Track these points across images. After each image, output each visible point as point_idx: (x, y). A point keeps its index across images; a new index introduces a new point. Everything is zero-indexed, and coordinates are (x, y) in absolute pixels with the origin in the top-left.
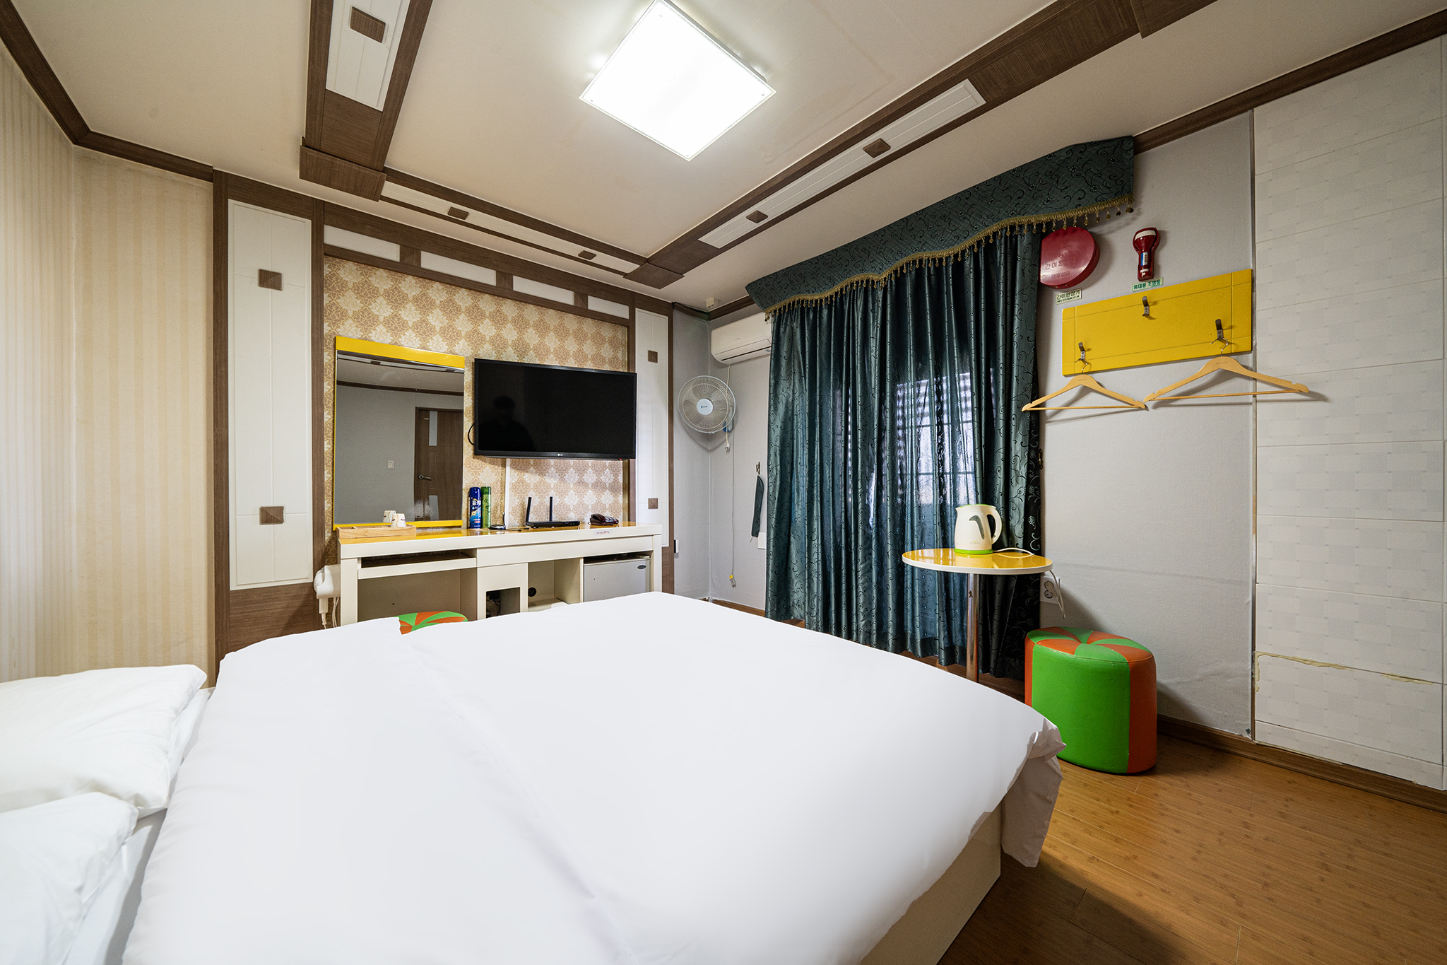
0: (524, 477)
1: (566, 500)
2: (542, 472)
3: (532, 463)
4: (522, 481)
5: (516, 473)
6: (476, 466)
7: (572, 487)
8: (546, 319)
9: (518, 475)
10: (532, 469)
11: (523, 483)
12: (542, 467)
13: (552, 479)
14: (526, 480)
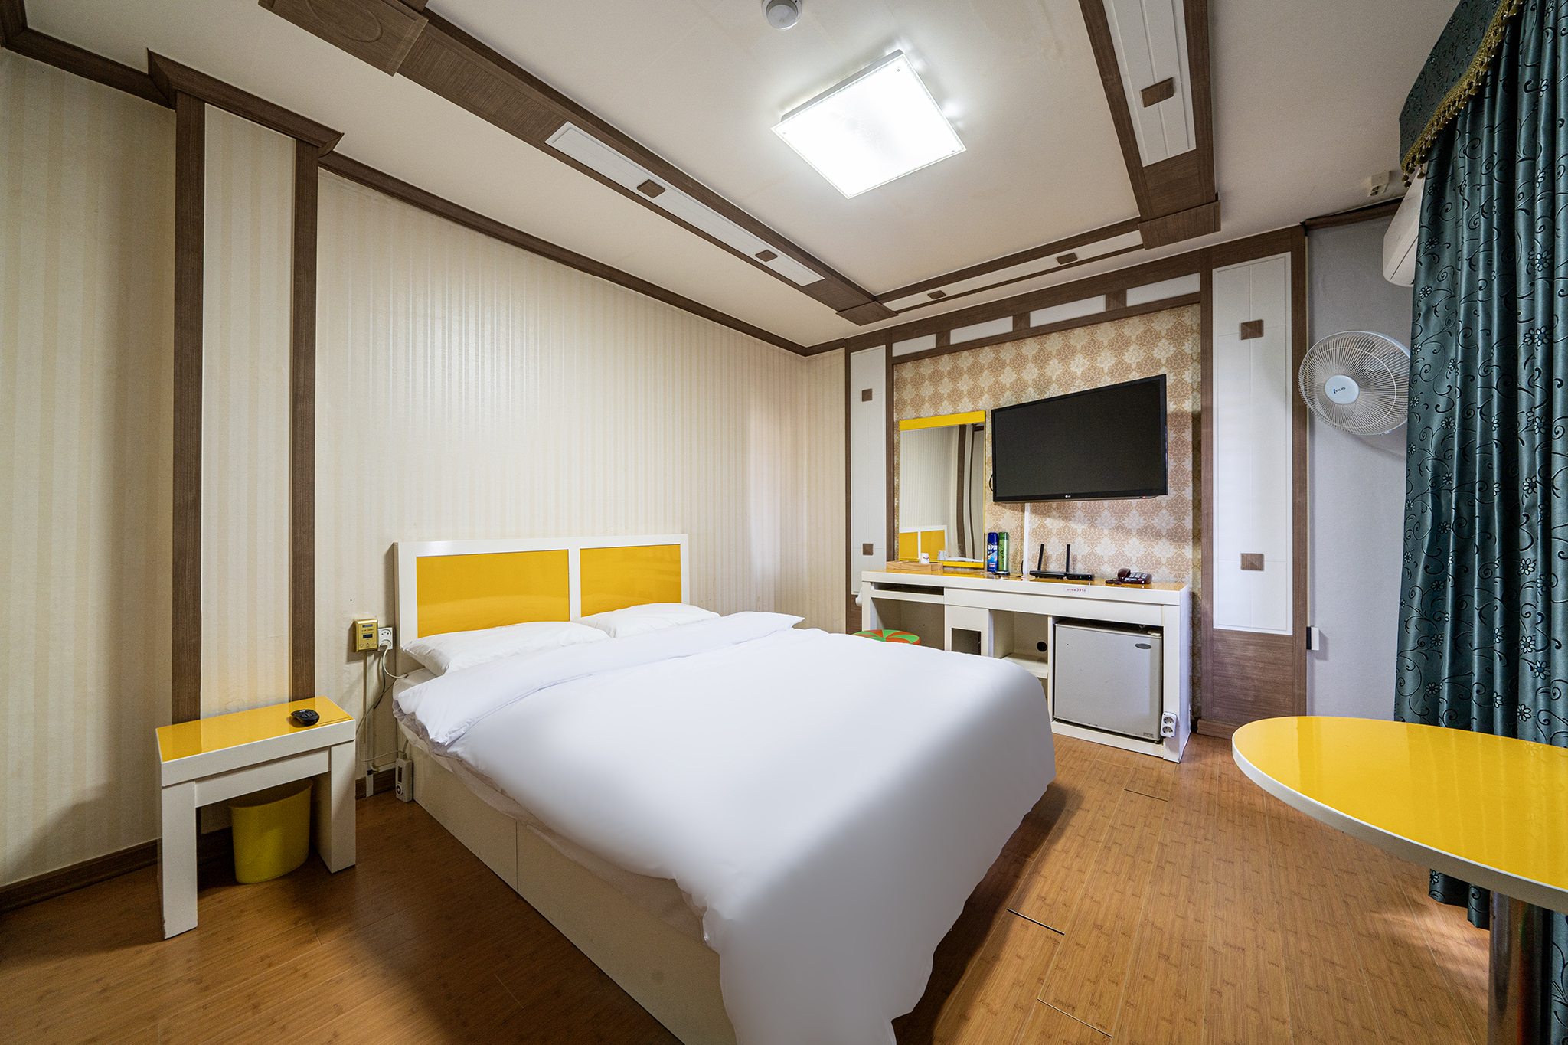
0: (1045, 522)
1: (1099, 550)
2: (1066, 516)
3: (1054, 507)
4: (1044, 527)
5: (1037, 519)
6: (997, 513)
7: (1106, 533)
8: (1072, 342)
9: (1039, 520)
10: (1054, 513)
11: (1044, 529)
12: (1067, 511)
13: (1080, 525)
14: (1048, 525)
